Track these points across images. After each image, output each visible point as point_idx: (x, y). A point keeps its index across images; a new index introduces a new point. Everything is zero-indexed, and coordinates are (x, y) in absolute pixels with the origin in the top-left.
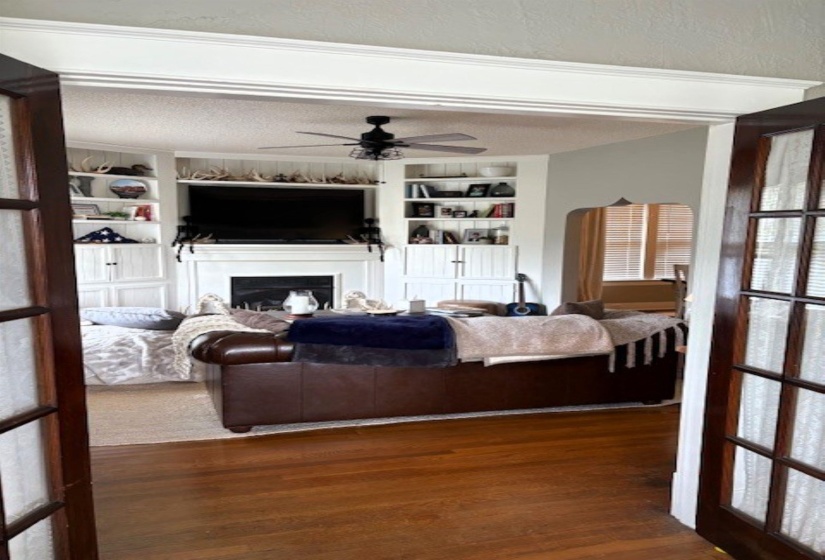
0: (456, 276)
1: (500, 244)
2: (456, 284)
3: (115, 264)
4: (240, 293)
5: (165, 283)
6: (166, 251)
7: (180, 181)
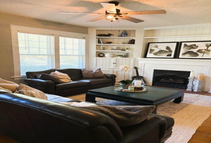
3: (115, 63)
4: (156, 75)
5: (132, 70)
6: (134, 60)
7: (145, 38)
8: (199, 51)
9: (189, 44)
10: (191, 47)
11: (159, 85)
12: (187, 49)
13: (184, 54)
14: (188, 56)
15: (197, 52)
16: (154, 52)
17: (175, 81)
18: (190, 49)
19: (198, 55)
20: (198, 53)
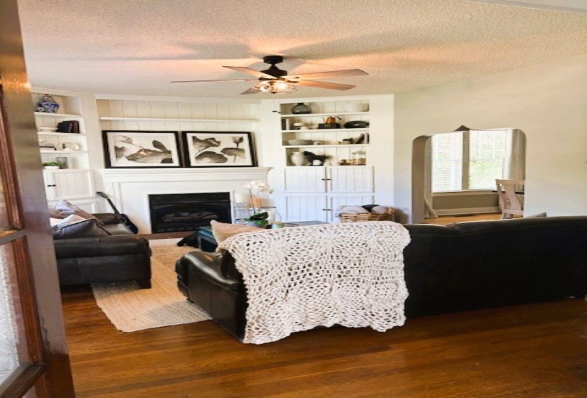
0: (326, 191)
1: (359, 165)
2: (327, 197)
3: (54, 186)
4: (156, 208)
5: (95, 200)
6: (94, 175)
7: (103, 118)
8: (225, 150)
9: (202, 137)
10: (209, 143)
11: (168, 230)
12: (202, 146)
13: (200, 157)
14: (209, 162)
15: (222, 153)
16: (127, 153)
17: (200, 215)
18: (207, 147)
19: (225, 160)
20: (226, 156)
